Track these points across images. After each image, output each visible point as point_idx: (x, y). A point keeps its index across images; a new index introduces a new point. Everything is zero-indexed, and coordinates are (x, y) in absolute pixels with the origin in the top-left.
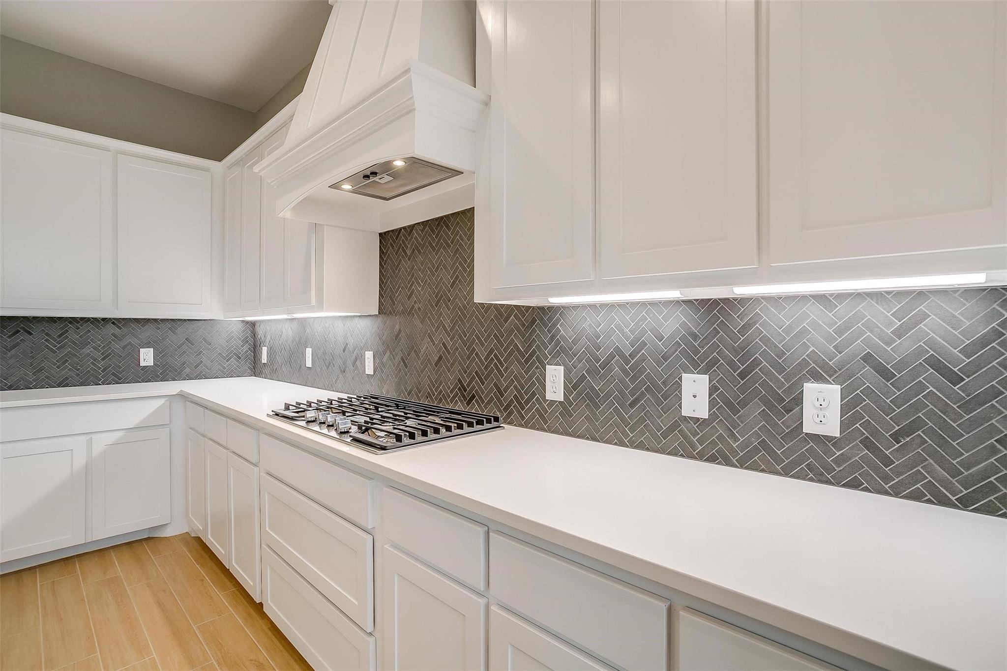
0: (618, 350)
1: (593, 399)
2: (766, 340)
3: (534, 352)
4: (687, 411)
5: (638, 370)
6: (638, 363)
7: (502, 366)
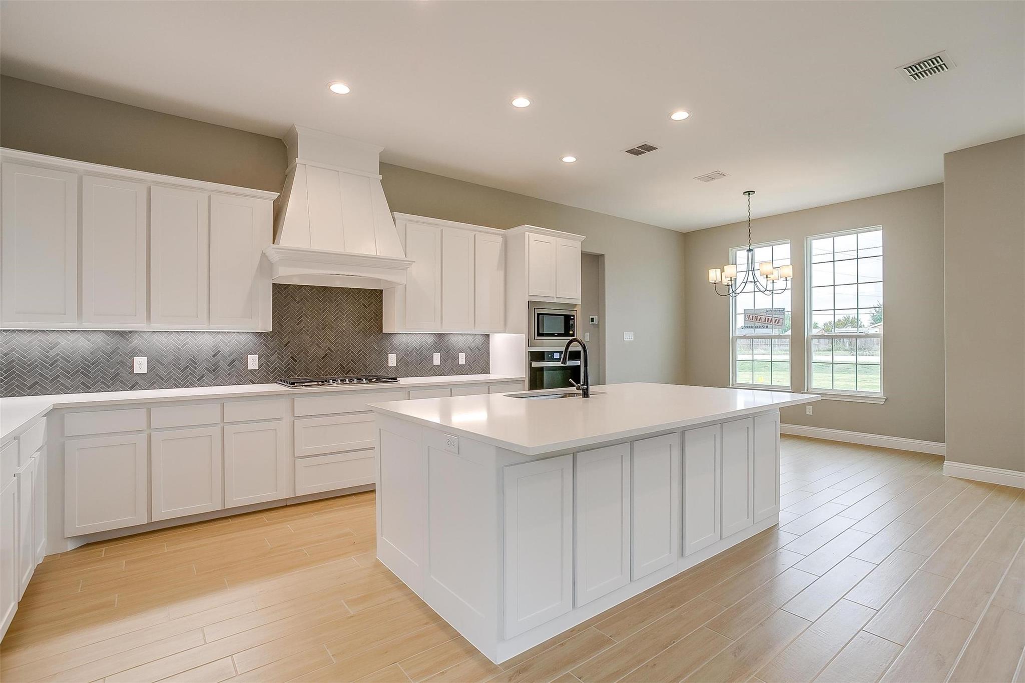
0: (415, 348)
1: (407, 364)
2: (452, 344)
3: (383, 349)
4: (435, 363)
5: (421, 353)
6: (421, 351)
7: (367, 355)
